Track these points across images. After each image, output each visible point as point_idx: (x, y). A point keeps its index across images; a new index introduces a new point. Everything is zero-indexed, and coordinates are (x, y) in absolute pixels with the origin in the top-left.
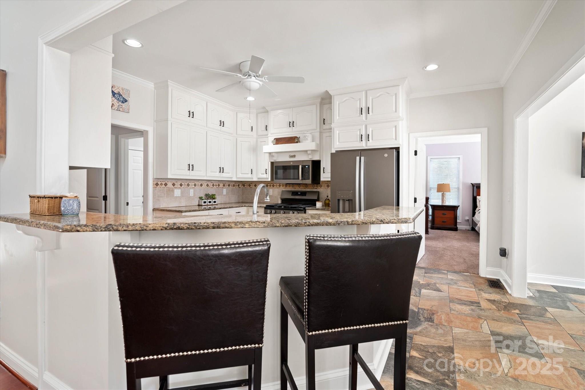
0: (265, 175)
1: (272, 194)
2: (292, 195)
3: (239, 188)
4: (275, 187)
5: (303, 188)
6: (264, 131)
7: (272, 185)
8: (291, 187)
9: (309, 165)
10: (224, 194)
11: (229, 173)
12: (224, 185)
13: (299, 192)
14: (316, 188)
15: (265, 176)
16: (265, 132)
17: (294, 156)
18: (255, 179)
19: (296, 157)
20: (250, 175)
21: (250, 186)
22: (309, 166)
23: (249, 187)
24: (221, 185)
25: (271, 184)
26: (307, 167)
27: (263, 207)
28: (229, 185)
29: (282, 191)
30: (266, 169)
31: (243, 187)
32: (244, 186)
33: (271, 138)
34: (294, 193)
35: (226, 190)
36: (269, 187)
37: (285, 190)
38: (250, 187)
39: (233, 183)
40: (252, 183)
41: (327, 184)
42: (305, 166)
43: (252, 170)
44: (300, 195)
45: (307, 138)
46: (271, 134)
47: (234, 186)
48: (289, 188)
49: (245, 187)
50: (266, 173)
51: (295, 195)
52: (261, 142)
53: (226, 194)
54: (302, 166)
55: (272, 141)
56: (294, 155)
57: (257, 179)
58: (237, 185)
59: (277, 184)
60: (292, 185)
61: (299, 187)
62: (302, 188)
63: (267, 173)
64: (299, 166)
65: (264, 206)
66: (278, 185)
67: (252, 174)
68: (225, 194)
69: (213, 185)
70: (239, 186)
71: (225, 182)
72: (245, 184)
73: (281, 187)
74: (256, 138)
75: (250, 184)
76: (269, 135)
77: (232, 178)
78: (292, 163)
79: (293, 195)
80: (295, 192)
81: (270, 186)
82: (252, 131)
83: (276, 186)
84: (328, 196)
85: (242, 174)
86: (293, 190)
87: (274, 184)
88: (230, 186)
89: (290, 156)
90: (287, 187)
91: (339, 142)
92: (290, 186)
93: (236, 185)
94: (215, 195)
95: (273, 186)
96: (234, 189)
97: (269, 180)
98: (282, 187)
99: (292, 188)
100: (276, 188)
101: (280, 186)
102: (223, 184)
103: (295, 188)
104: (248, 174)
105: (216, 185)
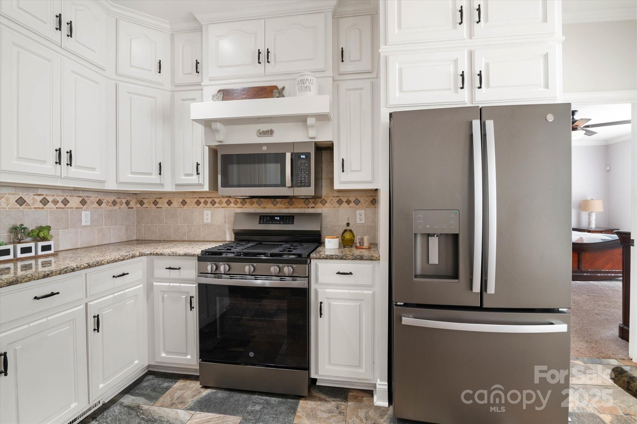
0: (195, 177)
1: (209, 221)
2: (260, 223)
3: (129, 208)
4: (217, 205)
5: (282, 206)
6: (191, 74)
7: (209, 200)
8: (255, 205)
9: (310, 153)
10: (84, 223)
11: (93, 169)
12: (83, 202)
13: (277, 216)
14: (313, 205)
15: (194, 179)
16: (195, 78)
17: (270, 133)
18: (169, 188)
19: (274, 134)
20: (155, 178)
21: (155, 203)
22: (308, 155)
23: (153, 206)
24: (74, 202)
25: (207, 200)
26: (304, 157)
27: (194, 255)
28: (100, 203)
29: (236, 214)
30: (198, 164)
31: (139, 205)
32: (142, 203)
33: (211, 90)
34: (266, 218)
35: (91, 215)
36: (202, 205)
37: (242, 212)
38: (157, 206)
39: (112, 198)
40: (162, 198)
41: (339, 196)
42: (299, 155)
43: (160, 164)
44: (278, 222)
45: (307, 84)
46: (210, 80)
47: (114, 205)
48: (250, 206)
49: (144, 206)
50: (198, 174)
51: (266, 223)
52: (183, 100)
53: (91, 223)
54: (292, 154)
55: (213, 96)
56: (269, 129)
57: (174, 187)
58: (124, 201)
59: (223, 199)
60: (257, 200)
61: (273, 206)
62: (280, 208)
63: (200, 171)
64: (284, 154)
65: (196, 253)
66: (224, 202)
67: (160, 174)
68: (89, 224)
69: (45, 202)
70: (127, 203)
71: (86, 194)
72: (144, 200)
73: (232, 205)
74: (171, 91)
75: (157, 200)
76: (205, 82)
77: (103, 182)
78: (265, 148)
79: (263, 223)
80: (267, 216)
81: (206, 203)
82: (160, 72)
83: (220, 203)
84: (348, 224)
85: (133, 173)
86: (260, 210)
87: (215, 199)
88: (103, 205)
89: (260, 133)
90: (245, 206)
91: (401, 90)
92: (252, 203)
93: (121, 203)
94: (48, 228)
95: (213, 203)
96: (115, 210)
97: (206, 188)
98: (235, 206)
99: (256, 208)
100: (219, 207)
101: (228, 203)
102: (81, 199)
103: (265, 208)
104: (151, 174)
105: (55, 202)
